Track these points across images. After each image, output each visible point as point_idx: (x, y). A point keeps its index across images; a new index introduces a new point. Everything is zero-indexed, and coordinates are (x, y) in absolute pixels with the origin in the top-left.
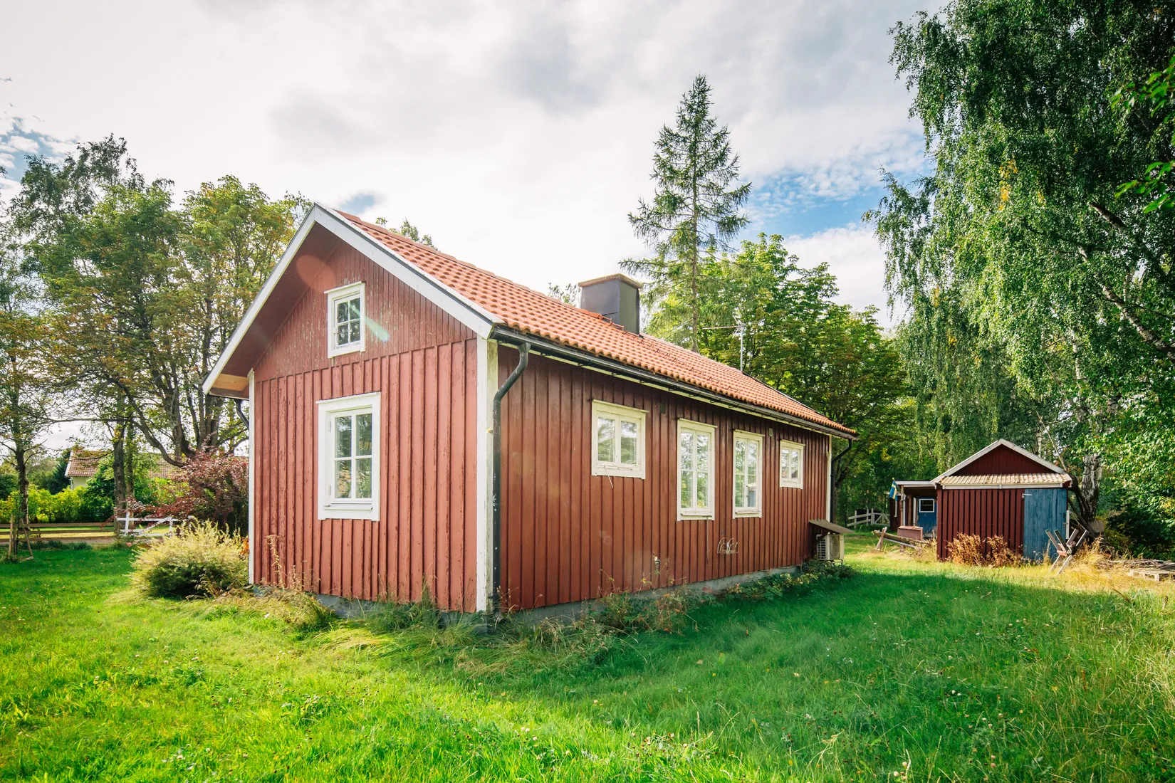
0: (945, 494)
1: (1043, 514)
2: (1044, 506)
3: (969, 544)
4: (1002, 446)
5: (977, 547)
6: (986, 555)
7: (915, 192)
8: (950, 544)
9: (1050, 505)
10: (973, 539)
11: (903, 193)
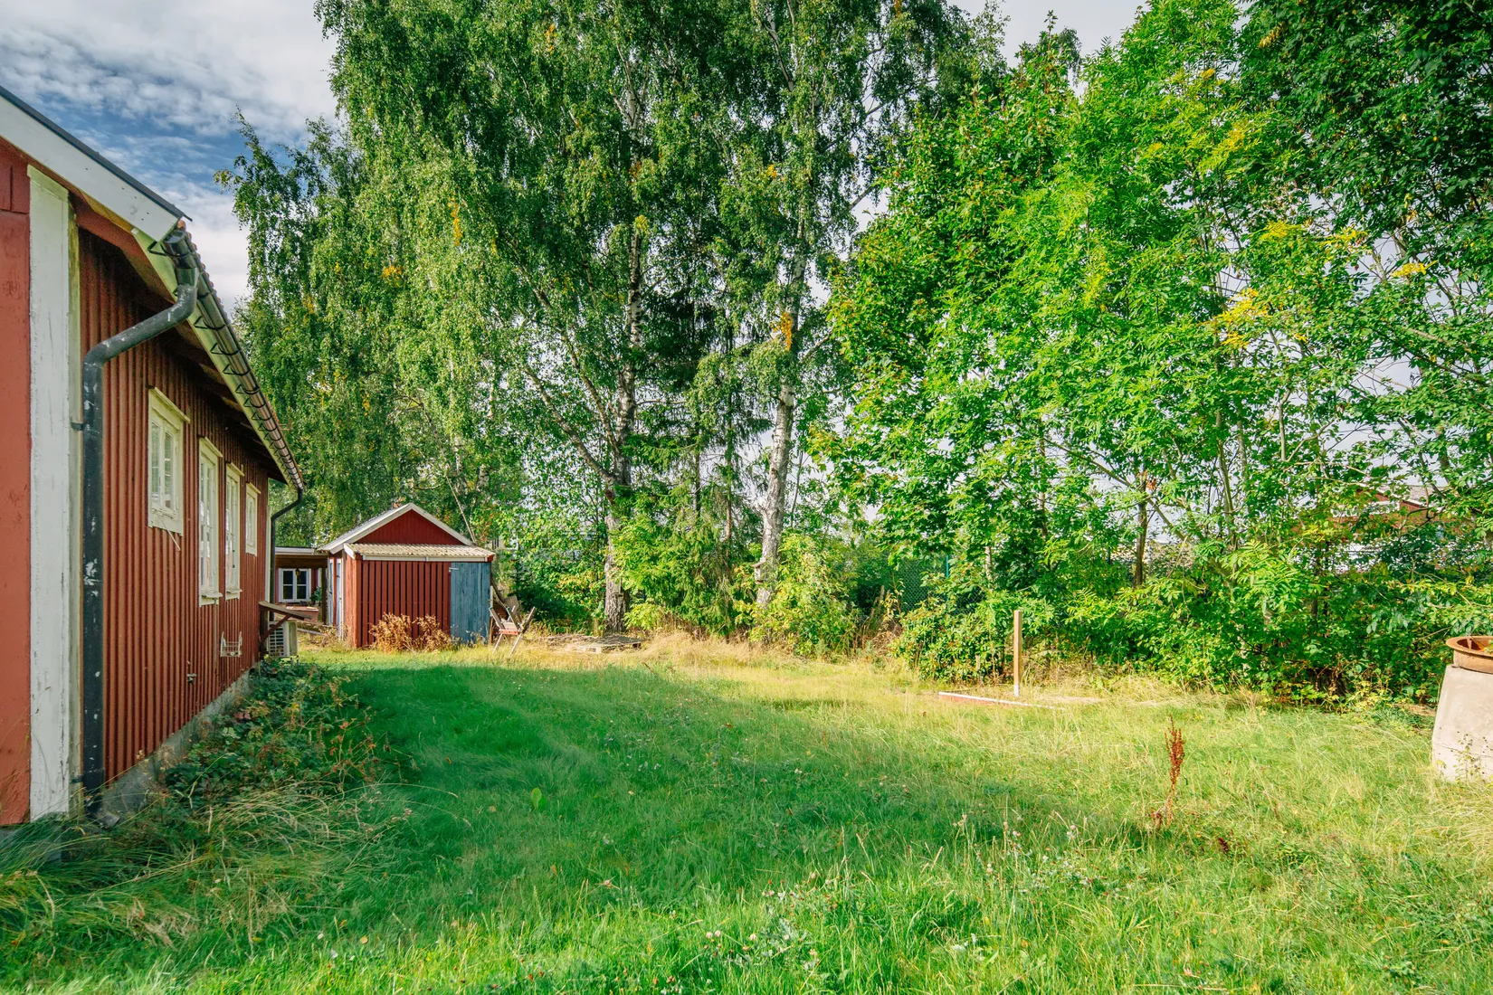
0: (366, 566)
1: (469, 590)
2: (470, 581)
3: (396, 626)
4: (412, 512)
5: (406, 630)
6: (416, 636)
7: (285, 166)
8: (374, 627)
9: (476, 581)
10: (400, 621)
11: (267, 162)
